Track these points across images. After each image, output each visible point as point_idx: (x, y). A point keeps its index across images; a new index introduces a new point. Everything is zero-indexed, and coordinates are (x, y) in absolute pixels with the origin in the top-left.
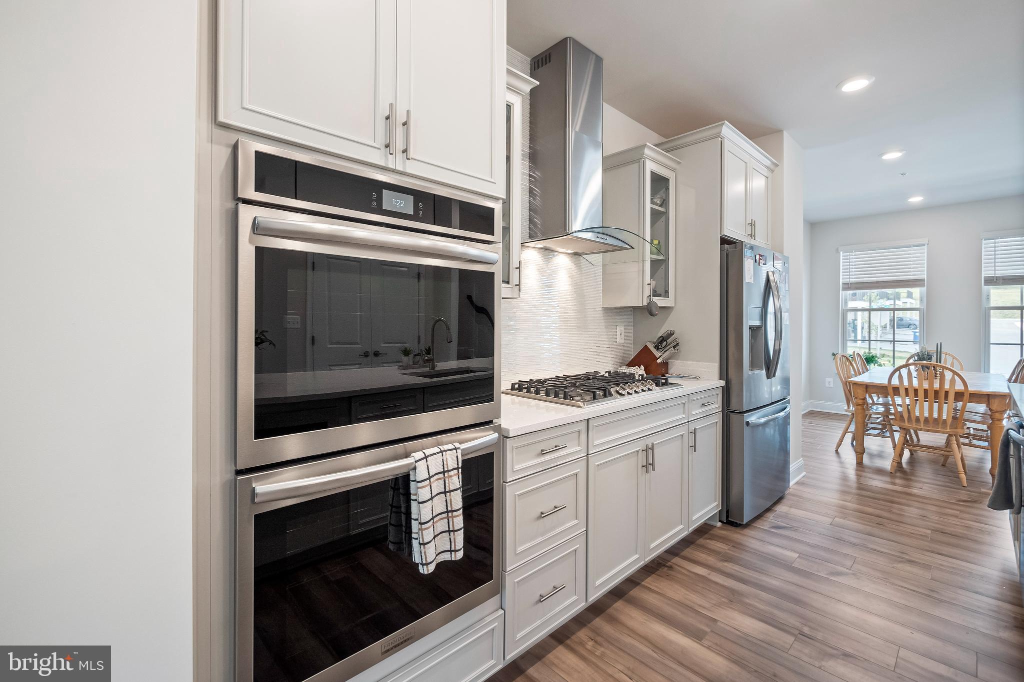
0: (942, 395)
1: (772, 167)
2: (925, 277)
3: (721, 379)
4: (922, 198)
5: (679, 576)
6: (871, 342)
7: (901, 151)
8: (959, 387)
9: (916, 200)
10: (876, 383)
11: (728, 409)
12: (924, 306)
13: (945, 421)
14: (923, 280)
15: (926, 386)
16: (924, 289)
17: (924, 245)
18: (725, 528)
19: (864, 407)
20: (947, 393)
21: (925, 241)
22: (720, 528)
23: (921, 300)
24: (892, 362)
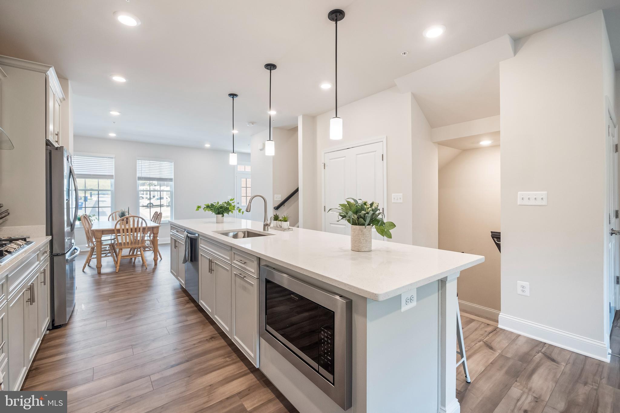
0: (138, 230)
1: (62, 100)
2: (114, 174)
3: (47, 235)
4: (115, 135)
5: (43, 369)
6: (99, 208)
7: (119, 112)
8: (144, 225)
9: (112, 135)
10: (106, 229)
11: (52, 255)
12: (113, 189)
13: (128, 243)
14: (113, 176)
15: (123, 227)
16: (113, 181)
17: (113, 158)
18: (53, 332)
19: (100, 242)
20: (140, 229)
21: (113, 156)
22: (49, 334)
23: (111, 186)
24: (98, 219)
